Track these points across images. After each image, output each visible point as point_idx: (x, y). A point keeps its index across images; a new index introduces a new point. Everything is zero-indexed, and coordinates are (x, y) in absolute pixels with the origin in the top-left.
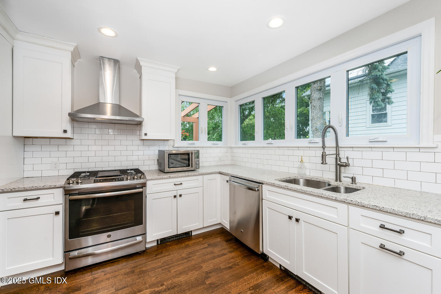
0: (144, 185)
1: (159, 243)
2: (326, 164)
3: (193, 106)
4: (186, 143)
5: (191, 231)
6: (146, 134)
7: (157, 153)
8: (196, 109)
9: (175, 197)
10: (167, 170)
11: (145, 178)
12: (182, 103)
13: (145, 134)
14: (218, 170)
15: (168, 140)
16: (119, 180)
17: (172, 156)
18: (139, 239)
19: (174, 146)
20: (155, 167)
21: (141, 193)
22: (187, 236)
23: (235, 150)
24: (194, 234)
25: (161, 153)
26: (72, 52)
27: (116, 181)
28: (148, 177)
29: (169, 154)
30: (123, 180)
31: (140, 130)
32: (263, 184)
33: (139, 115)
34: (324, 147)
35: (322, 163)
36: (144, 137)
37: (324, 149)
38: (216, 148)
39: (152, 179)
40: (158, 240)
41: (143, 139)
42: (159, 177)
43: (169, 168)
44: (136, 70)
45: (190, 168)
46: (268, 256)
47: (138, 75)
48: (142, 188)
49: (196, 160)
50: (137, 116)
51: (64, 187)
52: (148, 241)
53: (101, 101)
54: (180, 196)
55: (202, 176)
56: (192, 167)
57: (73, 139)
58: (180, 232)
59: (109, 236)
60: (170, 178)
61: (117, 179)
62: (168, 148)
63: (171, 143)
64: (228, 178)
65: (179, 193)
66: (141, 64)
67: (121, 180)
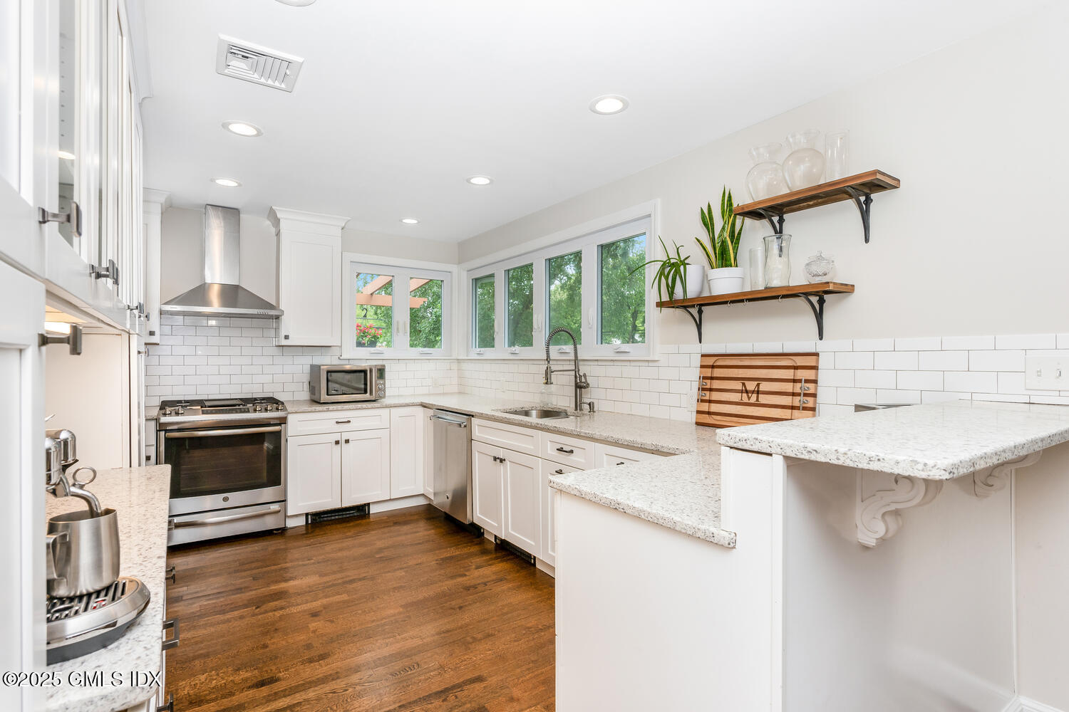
0: (283, 421)
1: (310, 522)
2: (551, 383)
3: (382, 281)
4: (364, 353)
5: (369, 504)
6: (287, 337)
7: (307, 369)
8: (388, 286)
9: (337, 443)
10: (324, 397)
11: (285, 409)
12: (357, 276)
13: (285, 336)
14: (419, 400)
15: (330, 347)
16: (241, 412)
17: (333, 374)
18: (275, 507)
19: (341, 358)
20: (305, 395)
21: (279, 433)
22: (359, 513)
23: (465, 366)
24: (374, 510)
25: (315, 370)
26: (162, 204)
27: (237, 412)
28: (289, 408)
29: (328, 372)
30: (248, 412)
31: (277, 329)
32: (473, 416)
33: (274, 304)
34: (548, 360)
35: (546, 383)
36: (284, 342)
37: (549, 362)
38: (428, 361)
39: (296, 413)
40: (307, 515)
41: (283, 344)
42: (310, 409)
43: (328, 395)
44: (270, 220)
45: (367, 396)
46: (484, 529)
47: (273, 230)
48: (280, 424)
49: (378, 382)
50: (271, 307)
51: (157, 420)
52: (289, 514)
53: (208, 280)
54: (347, 441)
55: (387, 410)
56: (371, 393)
57: (158, 344)
58: (346, 504)
59: (226, 499)
60: (328, 410)
61: (238, 410)
62: (327, 361)
63: (336, 351)
64: (431, 412)
65: (345, 437)
66: (279, 215)
67: (245, 412)
